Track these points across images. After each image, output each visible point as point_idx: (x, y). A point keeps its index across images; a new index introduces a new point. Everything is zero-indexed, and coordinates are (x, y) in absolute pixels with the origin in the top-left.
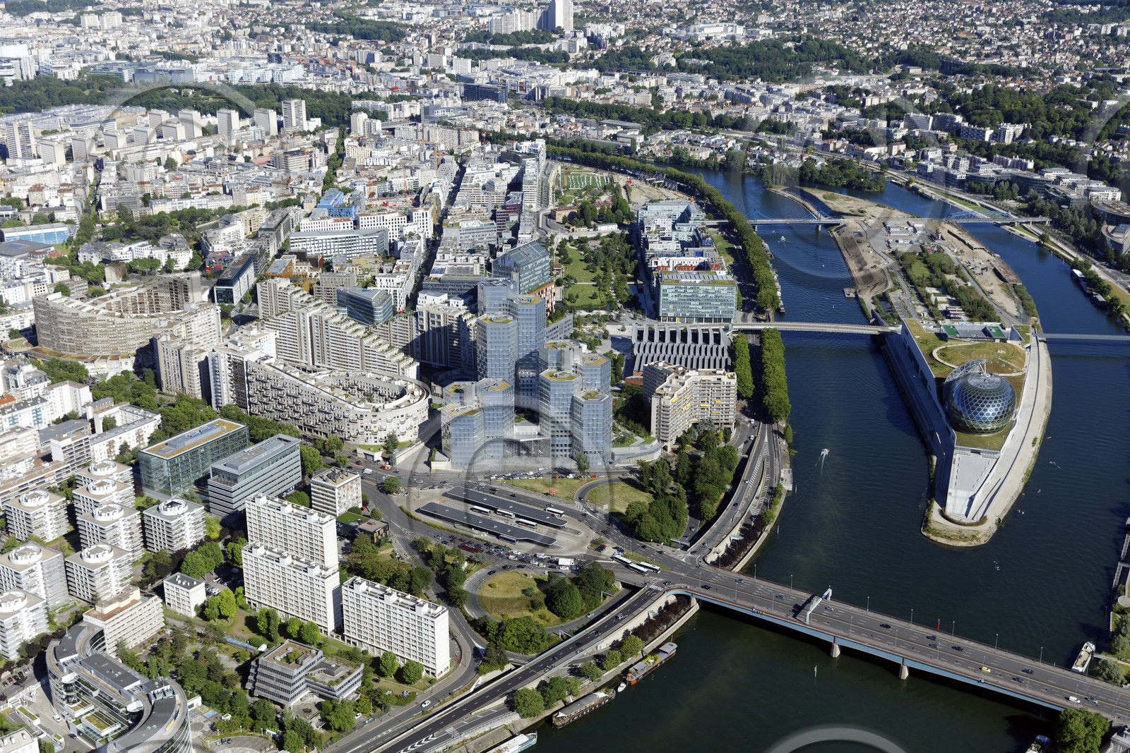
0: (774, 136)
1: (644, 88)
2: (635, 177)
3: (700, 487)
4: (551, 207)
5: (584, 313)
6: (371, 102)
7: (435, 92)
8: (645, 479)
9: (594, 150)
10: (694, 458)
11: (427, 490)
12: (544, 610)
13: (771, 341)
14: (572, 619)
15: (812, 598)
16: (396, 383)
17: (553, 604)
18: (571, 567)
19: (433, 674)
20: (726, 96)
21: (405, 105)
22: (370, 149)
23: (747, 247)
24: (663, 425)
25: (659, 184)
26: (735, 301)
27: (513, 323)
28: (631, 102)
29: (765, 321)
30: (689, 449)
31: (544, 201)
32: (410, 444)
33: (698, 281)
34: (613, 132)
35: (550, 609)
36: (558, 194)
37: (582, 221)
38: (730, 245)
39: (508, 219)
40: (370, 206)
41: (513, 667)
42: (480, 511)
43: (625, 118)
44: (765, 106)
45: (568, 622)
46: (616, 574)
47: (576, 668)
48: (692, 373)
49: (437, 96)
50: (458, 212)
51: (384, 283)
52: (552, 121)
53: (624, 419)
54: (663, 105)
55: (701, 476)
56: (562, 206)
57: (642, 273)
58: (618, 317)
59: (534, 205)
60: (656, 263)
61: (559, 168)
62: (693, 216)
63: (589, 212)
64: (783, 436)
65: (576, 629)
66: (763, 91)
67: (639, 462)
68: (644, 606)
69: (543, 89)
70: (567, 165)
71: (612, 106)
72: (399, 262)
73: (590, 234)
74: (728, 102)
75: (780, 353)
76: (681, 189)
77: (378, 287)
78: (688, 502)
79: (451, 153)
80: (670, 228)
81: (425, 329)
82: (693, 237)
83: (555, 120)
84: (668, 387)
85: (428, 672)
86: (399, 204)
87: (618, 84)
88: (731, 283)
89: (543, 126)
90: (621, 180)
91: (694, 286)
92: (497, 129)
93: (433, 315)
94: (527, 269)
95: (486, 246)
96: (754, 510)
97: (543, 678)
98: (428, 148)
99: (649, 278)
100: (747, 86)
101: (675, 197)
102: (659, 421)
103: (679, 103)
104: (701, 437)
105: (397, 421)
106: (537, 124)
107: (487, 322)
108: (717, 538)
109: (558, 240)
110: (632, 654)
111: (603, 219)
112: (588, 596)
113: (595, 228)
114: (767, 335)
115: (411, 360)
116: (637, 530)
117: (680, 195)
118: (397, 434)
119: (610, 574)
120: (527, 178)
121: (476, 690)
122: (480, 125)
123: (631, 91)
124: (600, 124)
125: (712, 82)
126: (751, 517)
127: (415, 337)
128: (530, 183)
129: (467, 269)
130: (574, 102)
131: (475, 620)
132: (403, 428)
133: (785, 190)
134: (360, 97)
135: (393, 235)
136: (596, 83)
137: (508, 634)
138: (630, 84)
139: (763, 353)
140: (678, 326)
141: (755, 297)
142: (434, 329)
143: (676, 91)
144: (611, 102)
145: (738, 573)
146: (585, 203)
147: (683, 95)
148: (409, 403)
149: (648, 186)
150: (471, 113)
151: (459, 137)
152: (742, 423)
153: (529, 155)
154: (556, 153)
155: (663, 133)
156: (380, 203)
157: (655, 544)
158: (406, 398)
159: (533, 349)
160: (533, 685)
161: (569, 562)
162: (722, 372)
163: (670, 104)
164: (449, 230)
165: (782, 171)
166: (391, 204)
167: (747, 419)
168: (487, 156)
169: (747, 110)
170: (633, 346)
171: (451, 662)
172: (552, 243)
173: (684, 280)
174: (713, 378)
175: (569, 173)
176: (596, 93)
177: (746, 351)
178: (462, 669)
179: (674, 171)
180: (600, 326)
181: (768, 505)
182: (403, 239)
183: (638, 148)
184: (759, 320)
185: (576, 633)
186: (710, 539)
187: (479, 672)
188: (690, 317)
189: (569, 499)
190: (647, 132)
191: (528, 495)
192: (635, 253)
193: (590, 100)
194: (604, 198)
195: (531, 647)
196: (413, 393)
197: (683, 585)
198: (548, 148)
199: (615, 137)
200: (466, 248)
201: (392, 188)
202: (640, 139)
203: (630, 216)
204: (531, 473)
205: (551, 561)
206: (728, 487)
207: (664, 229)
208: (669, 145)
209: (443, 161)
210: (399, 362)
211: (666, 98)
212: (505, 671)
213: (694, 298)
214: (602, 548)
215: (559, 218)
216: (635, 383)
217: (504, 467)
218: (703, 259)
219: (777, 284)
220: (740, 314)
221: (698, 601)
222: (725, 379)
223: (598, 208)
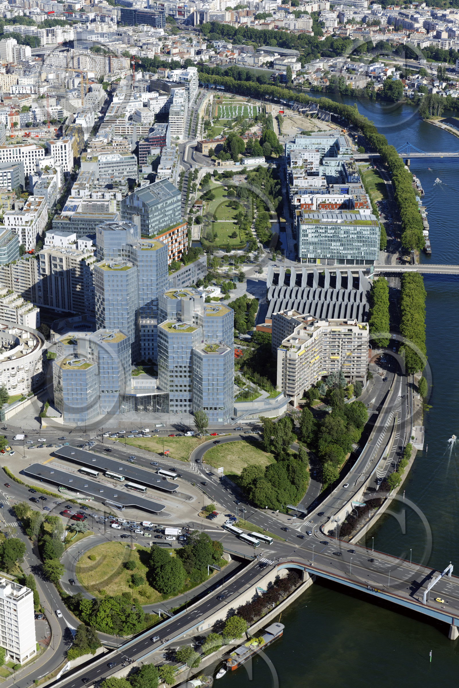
0: (435, 64)
1: (306, 12)
2: (288, 106)
3: (323, 447)
4: (199, 139)
5: (222, 253)
6: (23, 27)
7: (92, 16)
8: (266, 438)
9: (248, 78)
10: (320, 414)
11: (35, 449)
12: (145, 586)
13: (412, 286)
14: (175, 595)
15: (432, 573)
16: (11, 332)
17: (154, 579)
18: (178, 537)
19: (18, 659)
20: (389, 22)
21: (58, 29)
22: (17, 77)
23: (397, 183)
24: (289, 379)
25: (312, 115)
26: (378, 242)
27: (132, 270)
28: (292, 27)
29: (410, 263)
30: (317, 404)
31: (192, 132)
32: (22, 398)
33: (339, 221)
34: (270, 59)
35: (151, 584)
36: (207, 124)
37: (228, 154)
38: (380, 181)
39: (149, 153)
40: (11, 136)
41: (107, 651)
42: (88, 474)
43: (283, 45)
44: (428, 32)
45: (171, 598)
46: (224, 545)
47: (174, 652)
48: (322, 324)
49: (94, 21)
50: (98, 144)
51: (12, 222)
52: (208, 47)
53: (250, 372)
54: (324, 31)
55: (326, 435)
56: (210, 138)
57: (286, 211)
58: (256, 258)
59: (181, 137)
60: (299, 200)
61: (211, 97)
62: (342, 150)
63: (235, 145)
64: (417, 389)
65: (178, 607)
66: (428, 16)
67: (263, 419)
68: (252, 582)
69: (202, 14)
70: (220, 94)
71: (271, 32)
72: (31, 199)
73: (236, 167)
74: (391, 28)
75: (421, 300)
76: (334, 120)
77: (6, 226)
78: (311, 463)
79: (101, 81)
80: (318, 162)
81: (47, 273)
82: (340, 172)
83: (212, 46)
84: (294, 339)
85: (12, 657)
86: (42, 135)
87: (280, 8)
88: (374, 223)
89: (198, 53)
90: (274, 110)
91: (336, 226)
92: (151, 55)
93: (55, 259)
94: (157, 210)
95: (124, 181)
96: (380, 473)
97: (135, 664)
98: (78, 76)
99: (292, 216)
100: (411, 11)
101: (328, 128)
102: (284, 375)
103: (340, 28)
104: (330, 391)
105: (7, 373)
106: (192, 51)
107: (105, 269)
108: (337, 505)
109: (202, 174)
110: (235, 636)
111: (250, 152)
112: (193, 570)
113: (242, 161)
114: (408, 279)
115: (31, 305)
116: (251, 497)
117: (333, 126)
118: (7, 387)
119: (218, 545)
120: (173, 108)
121: (63, 677)
122: (133, 51)
123: (292, 16)
124: (258, 51)
125: (375, 6)
126: (376, 481)
127: (37, 281)
128: (177, 113)
129: (102, 206)
130: (233, 28)
131: (69, 597)
132: (13, 381)
133: (442, 121)
134: (14, 21)
135: (29, 169)
136: (257, 7)
137: (102, 614)
138: (292, 9)
139: (402, 299)
140: (317, 268)
141: (401, 238)
142: (56, 272)
143: (338, 17)
144: (270, 27)
145: (356, 544)
146: (233, 135)
147: (345, 20)
148: (21, 354)
149: (301, 117)
150: (126, 39)
151: (110, 64)
152: (375, 375)
153: (179, 84)
154: (208, 81)
155: (321, 61)
156: (21, 133)
157: (270, 512)
158: (18, 348)
159: (154, 298)
160: (123, 673)
161: (176, 531)
162: (353, 323)
163: (331, 29)
164: (87, 164)
165: (440, 102)
166: (33, 135)
167: (381, 371)
168: (136, 84)
169: (409, 37)
170: (267, 290)
171: (38, 645)
172: (196, 178)
173: (325, 220)
174: (343, 329)
175: (220, 103)
176: (256, 18)
177: (386, 296)
178: (51, 653)
179: (328, 101)
180: (237, 267)
181: (396, 467)
182: (38, 174)
183: (294, 76)
184: (404, 262)
185: (176, 612)
186: (330, 506)
187: (67, 656)
188: (332, 258)
189: (184, 459)
190: (304, 60)
191: (141, 455)
192: (280, 189)
193: (249, 25)
194: (255, 129)
195: (126, 629)
196: (27, 344)
197: (297, 558)
198: (200, 76)
199: (271, 65)
200: (104, 183)
201: (35, 118)
202: (298, 67)
203: (278, 149)
204: (147, 430)
205: (157, 531)
206: (355, 446)
207: (312, 163)
208: (326, 73)
209: (90, 90)
210: (17, 308)
211: (327, 24)
212: (97, 654)
213: (335, 238)
214: (212, 515)
215: (206, 151)
216: (266, 330)
217: (120, 423)
218: (347, 197)
219: (426, 223)
220: (384, 255)
221: (311, 575)
222: (356, 330)
223: (246, 141)
